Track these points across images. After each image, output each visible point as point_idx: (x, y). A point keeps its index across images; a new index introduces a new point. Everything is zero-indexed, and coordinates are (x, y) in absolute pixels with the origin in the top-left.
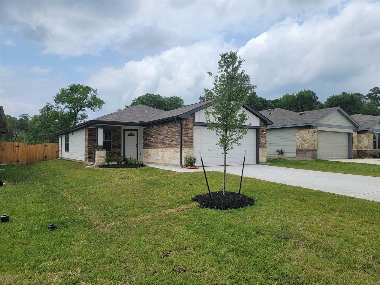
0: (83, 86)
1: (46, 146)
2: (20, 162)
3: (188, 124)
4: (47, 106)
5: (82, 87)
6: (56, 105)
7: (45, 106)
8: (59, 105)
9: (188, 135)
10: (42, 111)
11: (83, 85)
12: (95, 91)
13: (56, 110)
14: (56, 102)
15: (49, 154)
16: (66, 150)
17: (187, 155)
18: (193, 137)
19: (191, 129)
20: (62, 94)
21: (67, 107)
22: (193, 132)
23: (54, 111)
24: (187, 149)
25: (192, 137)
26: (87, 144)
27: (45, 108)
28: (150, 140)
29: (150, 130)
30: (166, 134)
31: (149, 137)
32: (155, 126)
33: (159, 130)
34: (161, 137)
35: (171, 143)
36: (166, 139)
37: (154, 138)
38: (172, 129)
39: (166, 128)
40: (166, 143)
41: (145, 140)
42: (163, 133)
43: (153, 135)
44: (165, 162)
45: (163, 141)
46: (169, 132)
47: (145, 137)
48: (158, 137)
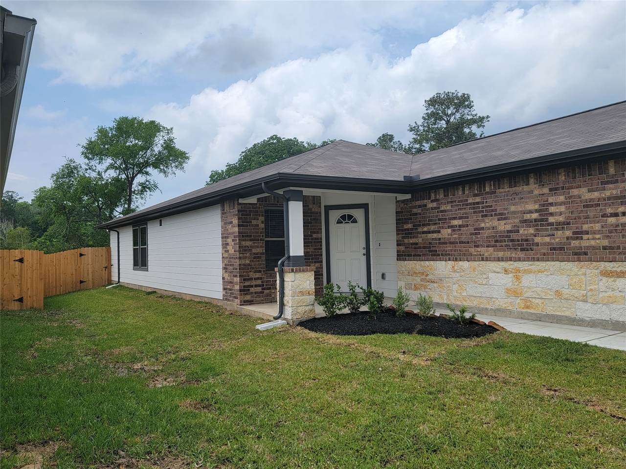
0: (144, 122)
1: (81, 255)
2: (28, 302)
4: (68, 166)
5: (140, 123)
6: (88, 165)
7: (63, 166)
8: (93, 163)
10: (58, 177)
11: (142, 120)
12: (169, 131)
13: (87, 175)
14: (86, 157)
15: (88, 274)
16: (136, 264)
20: (99, 138)
21: (112, 166)
23: (84, 177)
26: (232, 251)
27: (63, 171)
28: (435, 235)
29: (435, 205)
30: (531, 212)
31: (429, 225)
32: (463, 190)
33: (490, 201)
34: (503, 222)
35: (575, 243)
36: (532, 231)
37: (460, 226)
38: (575, 192)
39: (536, 192)
40: (537, 244)
41: (408, 234)
42: (513, 208)
43: (455, 218)
44: (528, 307)
45: (514, 236)
46: (551, 204)
47: (406, 227)
48: (483, 225)
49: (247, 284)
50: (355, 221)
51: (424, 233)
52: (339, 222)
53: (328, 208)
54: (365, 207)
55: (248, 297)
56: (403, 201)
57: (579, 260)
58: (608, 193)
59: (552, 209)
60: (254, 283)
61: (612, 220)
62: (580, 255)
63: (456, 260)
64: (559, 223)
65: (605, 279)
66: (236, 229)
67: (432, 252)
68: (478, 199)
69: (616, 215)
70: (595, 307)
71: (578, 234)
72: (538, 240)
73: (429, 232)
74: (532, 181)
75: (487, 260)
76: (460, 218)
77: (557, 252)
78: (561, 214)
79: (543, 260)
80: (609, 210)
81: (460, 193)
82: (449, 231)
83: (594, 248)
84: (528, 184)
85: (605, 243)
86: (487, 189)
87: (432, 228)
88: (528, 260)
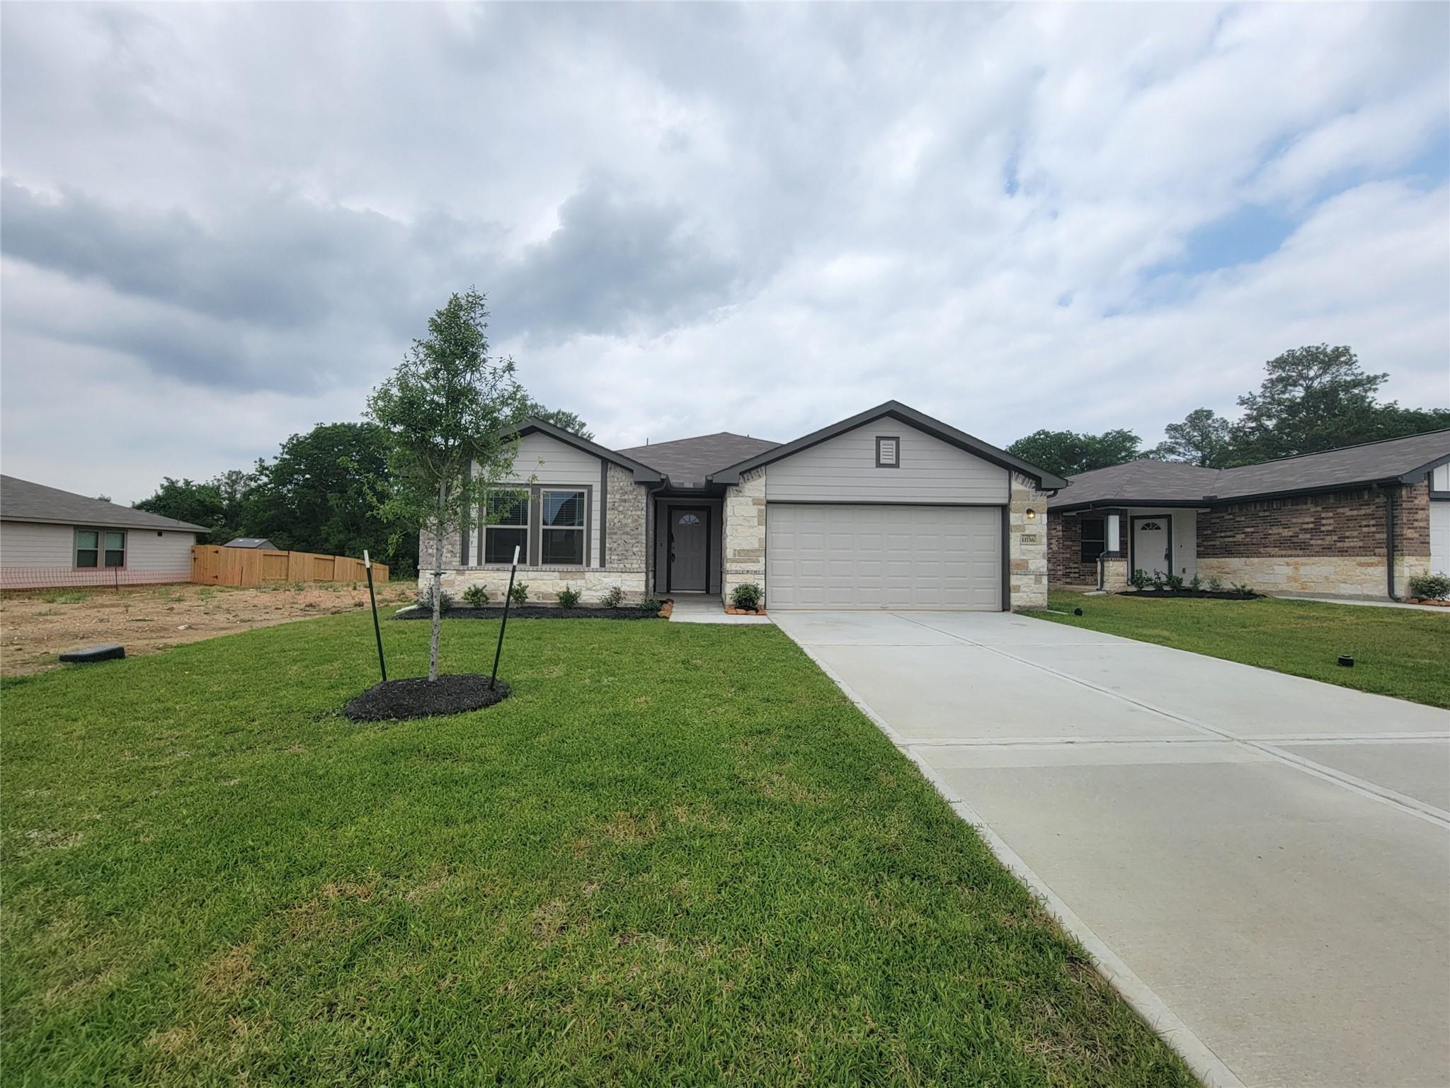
3: (1416, 498)
9: (1416, 524)
17: (1412, 572)
18: (1428, 528)
19: (1423, 509)
22: (1428, 516)
24: (1414, 558)
25: (1425, 528)
28: (1231, 539)
29: (1231, 517)
30: (1308, 523)
31: (1226, 531)
32: (1255, 507)
33: (1276, 515)
34: (1286, 530)
35: (1339, 545)
36: (1308, 536)
37: (1252, 532)
38: (1341, 510)
39: (1312, 510)
40: (1312, 545)
41: (1208, 538)
42: (1294, 520)
43: (1248, 527)
44: (1304, 589)
45: (1294, 540)
46: (1323, 518)
47: (1205, 533)
48: (1270, 532)
49: (1068, 571)
50: (1158, 528)
51: (1221, 537)
52: (1143, 528)
53: (1133, 518)
54: (1169, 517)
55: (1069, 580)
56: (1203, 514)
57: (1342, 556)
58: (1363, 512)
59: (1324, 522)
60: (1073, 571)
61: (1365, 529)
62: (1343, 552)
63: (1248, 557)
64: (1328, 531)
65: (1360, 568)
66: (1061, 533)
67: (1229, 551)
68: (1267, 514)
69: (1368, 526)
70: (1353, 586)
71: (1342, 539)
72: (1312, 542)
73: (1226, 537)
74: (1309, 502)
75: (1273, 556)
76: (1252, 527)
77: (1327, 551)
78: (1330, 525)
79: (1316, 556)
80: (1364, 523)
81: (1253, 508)
82: (1243, 536)
83: (1353, 547)
84: (1306, 504)
85: (1361, 544)
86: (1275, 507)
87: (1229, 534)
88: (1305, 556)
